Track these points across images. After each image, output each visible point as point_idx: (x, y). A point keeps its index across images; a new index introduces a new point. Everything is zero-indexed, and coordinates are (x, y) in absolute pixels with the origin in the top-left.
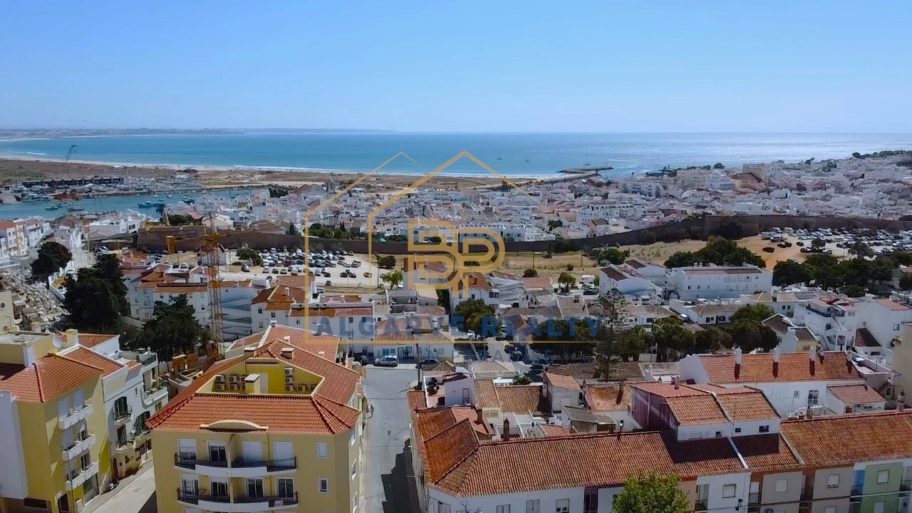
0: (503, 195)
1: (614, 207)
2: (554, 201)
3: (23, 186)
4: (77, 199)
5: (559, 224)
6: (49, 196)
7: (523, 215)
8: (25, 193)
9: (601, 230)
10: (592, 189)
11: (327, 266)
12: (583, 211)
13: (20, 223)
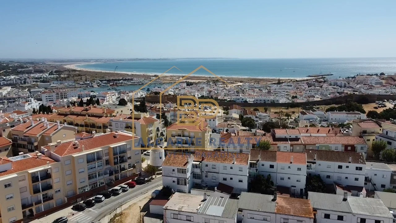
0: (277, 86)
1: (319, 91)
2: (298, 88)
3: (100, 81)
4: (118, 86)
5: (296, 97)
6: (108, 85)
7: (282, 94)
8: (100, 84)
9: (311, 99)
10: (316, 84)
12: (306, 92)
13: (110, 93)
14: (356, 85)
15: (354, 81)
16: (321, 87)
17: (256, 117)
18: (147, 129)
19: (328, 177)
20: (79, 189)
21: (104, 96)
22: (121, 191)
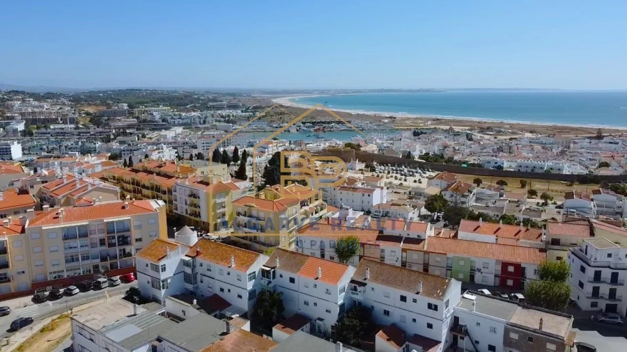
3: (301, 124)
4: (324, 132)
5: (608, 165)
6: (312, 130)
8: (301, 127)
19: (387, 313)
20: (50, 273)
22: (107, 284)
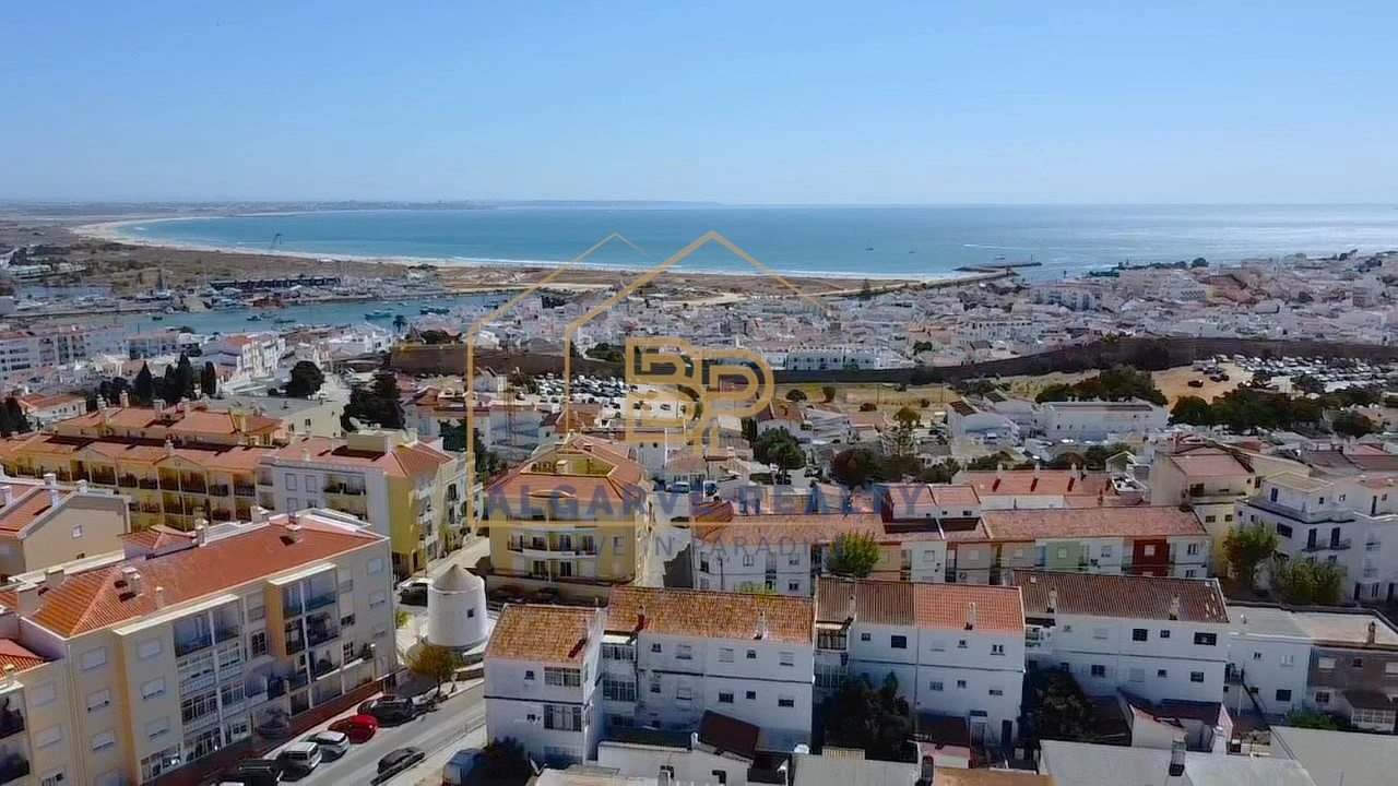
0: (860, 306)
1: (1005, 325)
2: (933, 314)
3: (213, 289)
4: (283, 307)
5: (928, 347)
6: (247, 301)
7: (880, 334)
8: (215, 297)
9: (980, 355)
10: (991, 298)
11: (616, 395)
12: (962, 330)
13: (255, 339)
14: (1121, 301)
15: (1115, 287)
16: (1008, 308)
17: (803, 427)
18: (411, 495)
19: (1098, 670)
20: (144, 762)
21: (231, 349)
22: (318, 758)
